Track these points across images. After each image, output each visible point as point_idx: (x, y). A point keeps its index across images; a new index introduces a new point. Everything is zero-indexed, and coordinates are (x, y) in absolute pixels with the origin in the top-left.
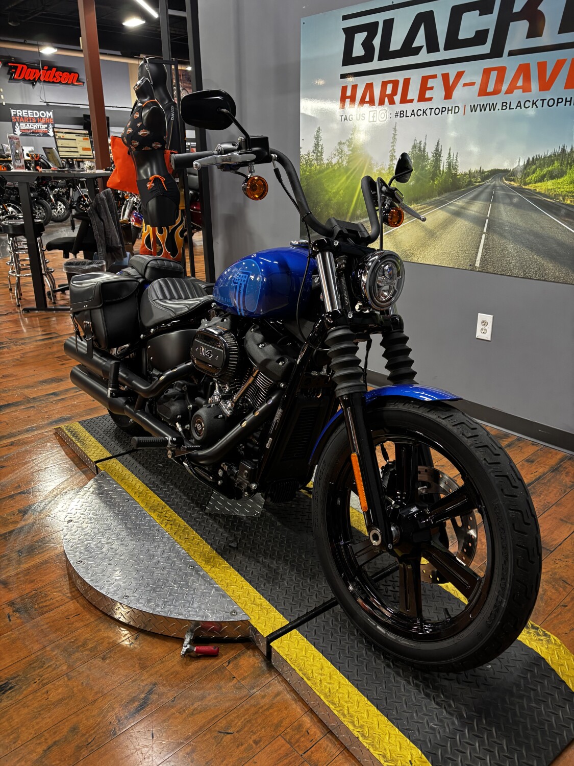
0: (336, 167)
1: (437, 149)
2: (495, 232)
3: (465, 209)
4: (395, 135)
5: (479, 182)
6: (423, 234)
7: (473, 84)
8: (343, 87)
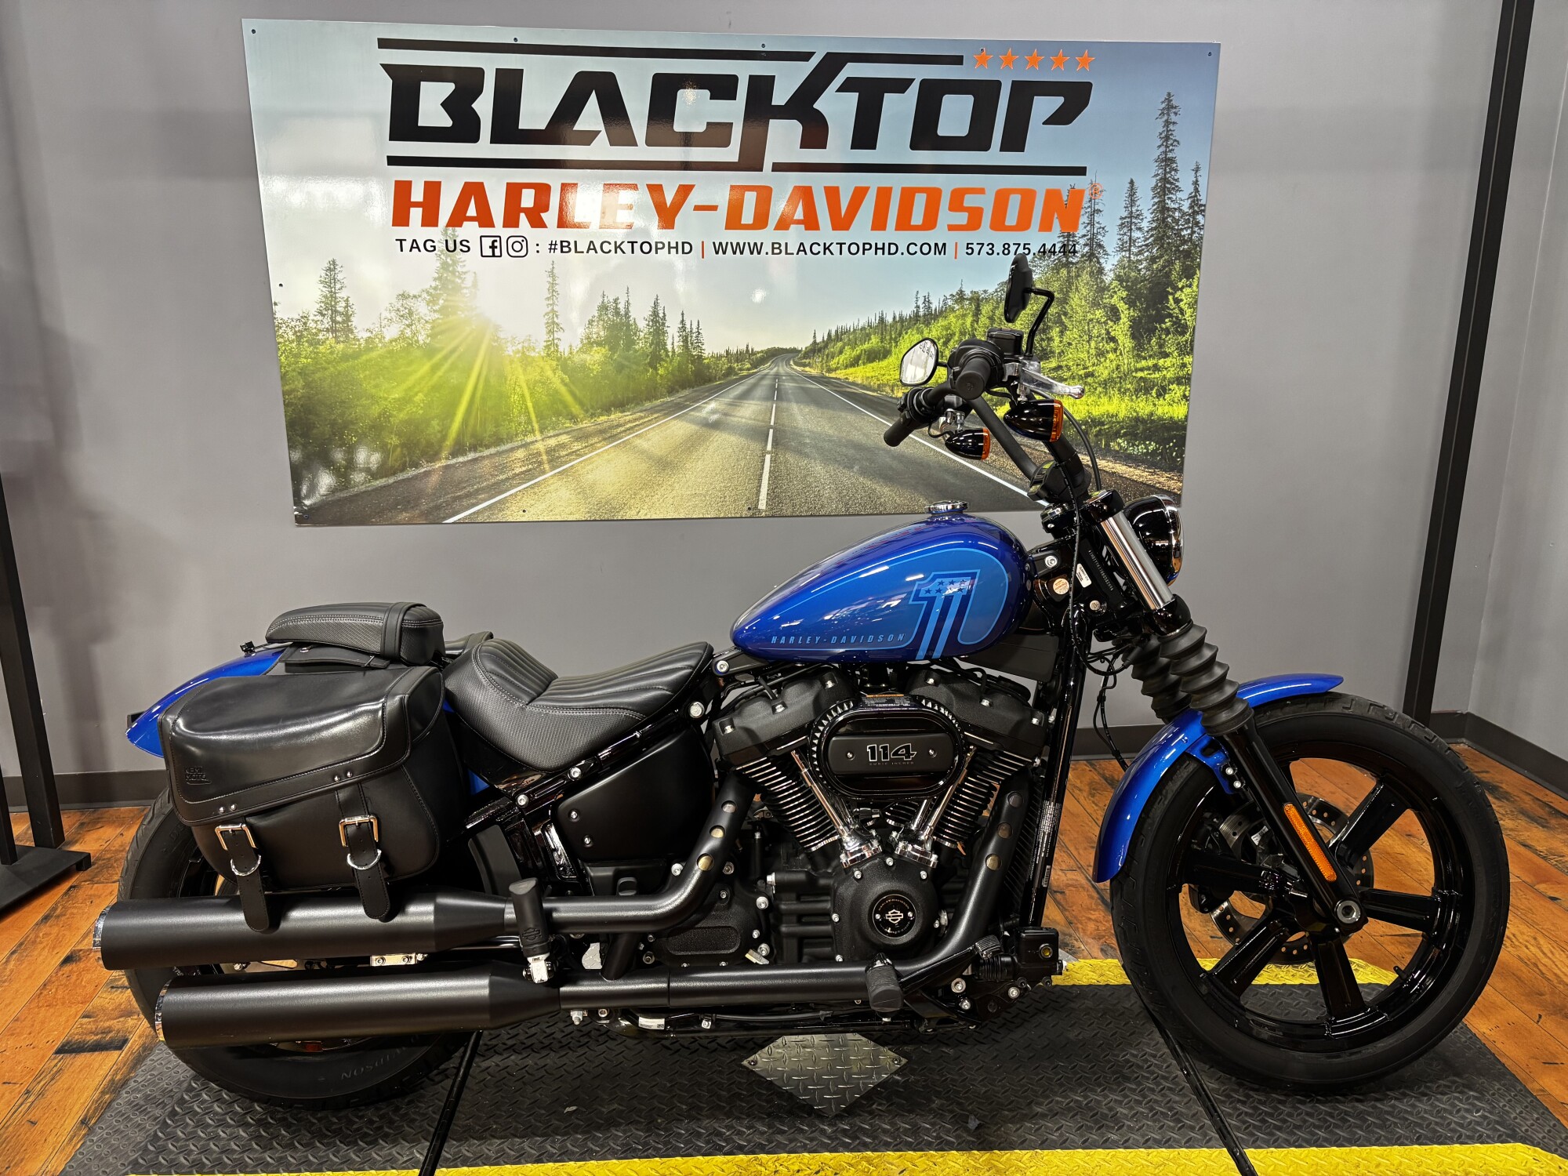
0: (396, 347)
1: (655, 314)
2: (787, 448)
3: (726, 414)
4: (553, 284)
5: (748, 369)
6: (644, 466)
7: (714, 208)
8: (397, 183)
